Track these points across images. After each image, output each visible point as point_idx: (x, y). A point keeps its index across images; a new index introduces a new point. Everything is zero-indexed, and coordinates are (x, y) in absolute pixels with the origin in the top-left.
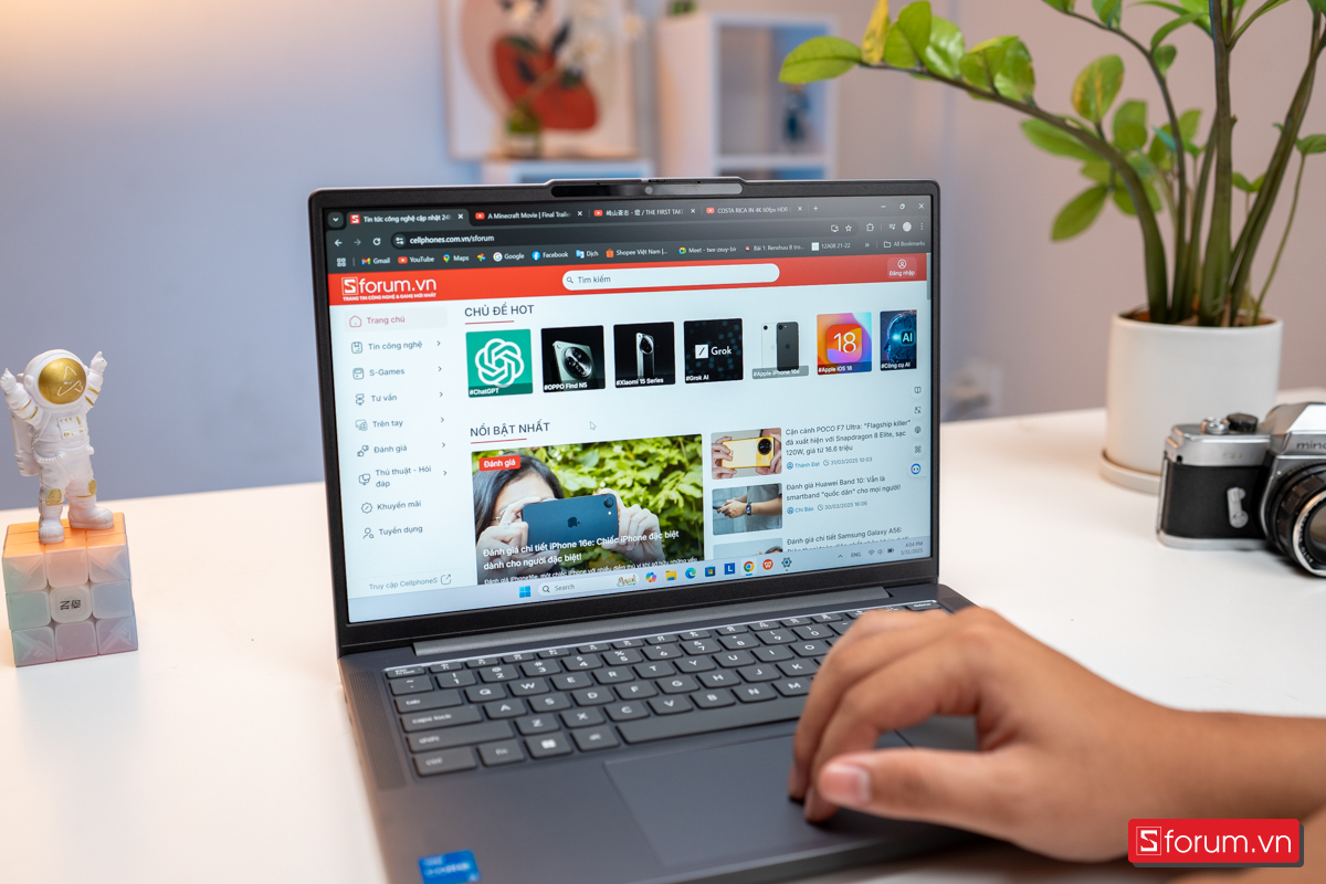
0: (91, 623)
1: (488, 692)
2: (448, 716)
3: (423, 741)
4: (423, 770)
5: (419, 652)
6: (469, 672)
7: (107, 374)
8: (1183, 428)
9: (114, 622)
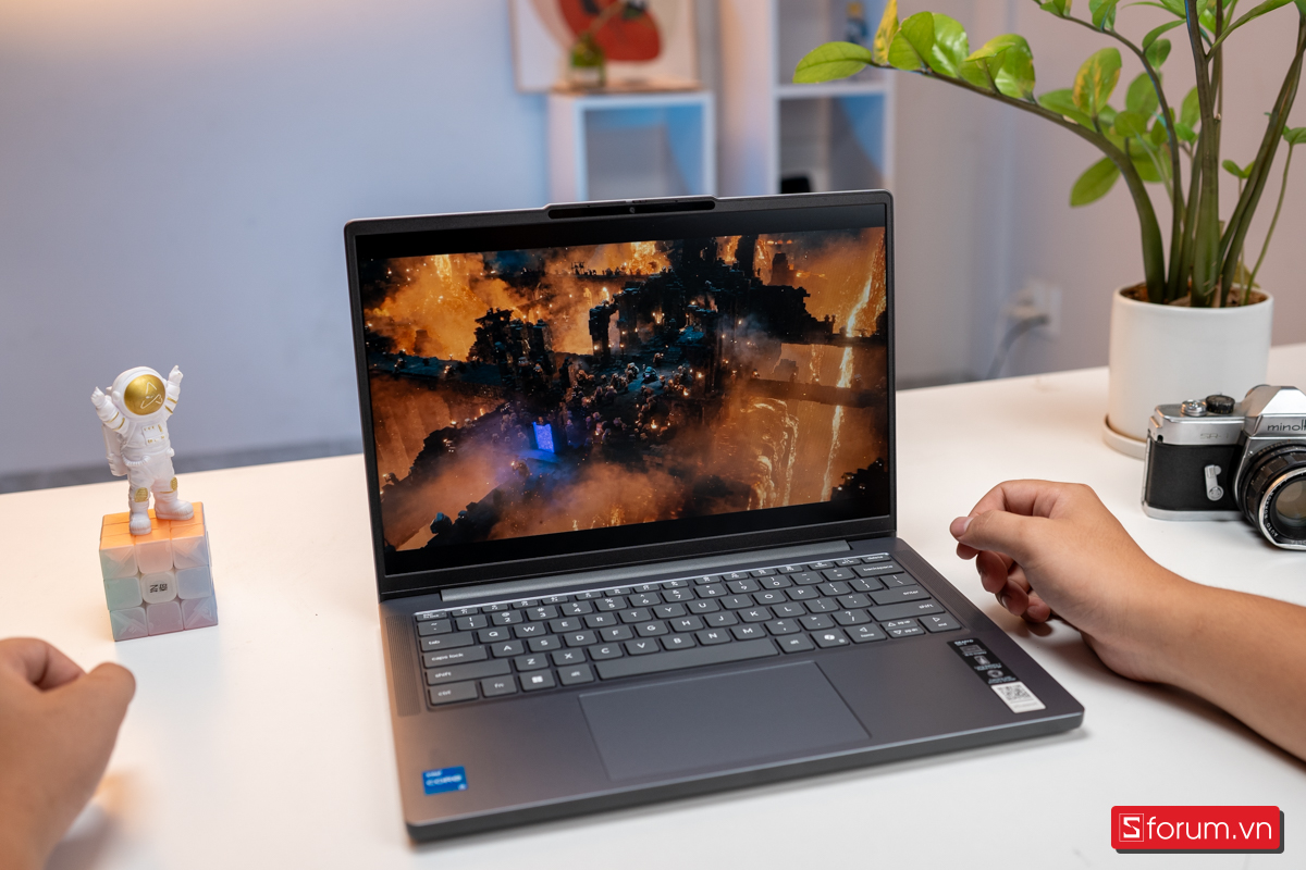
0: (177, 603)
1: (496, 634)
2: (461, 655)
3: (438, 676)
4: (434, 701)
5: (445, 598)
6: (483, 616)
7: (183, 385)
8: (1165, 409)
9: (196, 602)
